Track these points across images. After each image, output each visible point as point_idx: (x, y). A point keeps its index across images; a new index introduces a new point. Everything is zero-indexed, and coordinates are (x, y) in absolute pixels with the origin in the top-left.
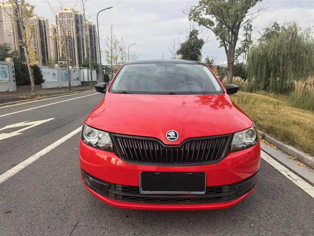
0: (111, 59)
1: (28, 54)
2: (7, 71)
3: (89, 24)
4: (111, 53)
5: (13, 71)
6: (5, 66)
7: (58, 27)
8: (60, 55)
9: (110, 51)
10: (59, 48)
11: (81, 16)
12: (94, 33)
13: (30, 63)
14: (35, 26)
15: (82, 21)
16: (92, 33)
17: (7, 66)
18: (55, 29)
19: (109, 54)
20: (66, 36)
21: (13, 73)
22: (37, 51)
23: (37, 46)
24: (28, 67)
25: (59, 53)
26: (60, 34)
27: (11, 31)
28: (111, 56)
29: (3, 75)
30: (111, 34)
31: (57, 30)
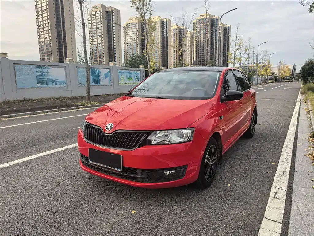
0: (234, 61)
1: (149, 62)
2: (139, 76)
3: (224, 26)
4: (235, 55)
5: (144, 76)
6: (138, 72)
7: (195, 33)
8: (194, 59)
9: (234, 53)
10: (194, 53)
11: (217, 19)
12: (228, 35)
13: (151, 69)
14: (176, 35)
15: (217, 24)
16: (226, 35)
17: (139, 72)
18: (192, 35)
19: (232, 55)
20: (201, 41)
21: (144, 77)
22: (176, 57)
23: (176, 52)
24: (149, 72)
25: (194, 57)
26: (195, 39)
27: (157, 41)
28: (235, 57)
29: (136, 79)
30: (237, 35)
31: (194, 36)
